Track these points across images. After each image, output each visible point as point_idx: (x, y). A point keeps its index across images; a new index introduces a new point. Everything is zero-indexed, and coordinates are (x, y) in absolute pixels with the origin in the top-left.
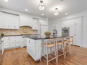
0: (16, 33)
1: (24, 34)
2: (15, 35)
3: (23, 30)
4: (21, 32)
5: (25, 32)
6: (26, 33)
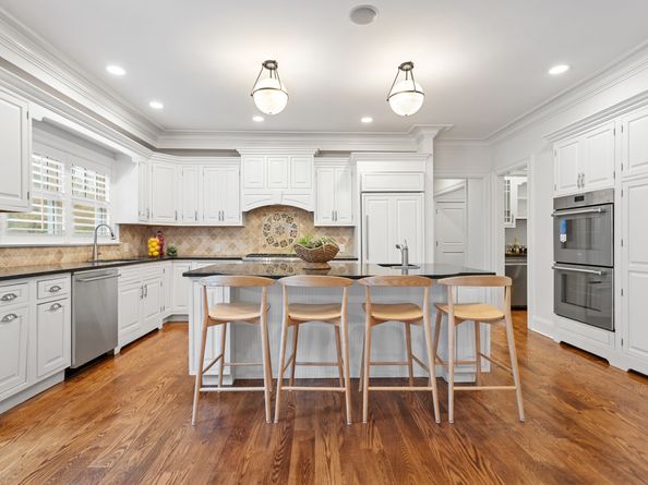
0: (232, 246)
1: (271, 249)
2: (229, 254)
3: (268, 227)
4: (256, 241)
5: (279, 239)
6: (284, 244)
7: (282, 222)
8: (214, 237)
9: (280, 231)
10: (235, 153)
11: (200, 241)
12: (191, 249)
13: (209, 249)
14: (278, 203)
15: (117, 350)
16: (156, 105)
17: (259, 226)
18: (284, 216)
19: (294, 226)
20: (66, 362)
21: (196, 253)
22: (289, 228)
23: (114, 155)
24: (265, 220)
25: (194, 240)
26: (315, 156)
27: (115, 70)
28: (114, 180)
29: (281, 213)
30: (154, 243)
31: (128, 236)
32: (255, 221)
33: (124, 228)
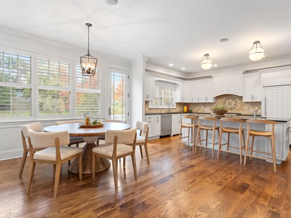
7: (231, 100)
8: (205, 106)
9: (230, 104)
10: (210, 77)
11: (200, 107)
12: (198, 110)
13: (204, 110)
14: (227, 93)
15: (172, 135)
16: (183, 69)
17: (222, 102)
18: (231, 98)
19: (236, 102)
20: (159, 134)
21: (199, 112)
22: (234, 103)
23: (175, 84)
24: (223, 100)
25: (199, 107)
26: (243, 73)
27: (171, 65)
28: (175, 90)
29: (230, 97)
30: (185, 108)
31: (179, 106)
32: (220, 100)
33: (178, 104)
